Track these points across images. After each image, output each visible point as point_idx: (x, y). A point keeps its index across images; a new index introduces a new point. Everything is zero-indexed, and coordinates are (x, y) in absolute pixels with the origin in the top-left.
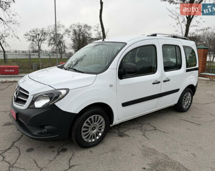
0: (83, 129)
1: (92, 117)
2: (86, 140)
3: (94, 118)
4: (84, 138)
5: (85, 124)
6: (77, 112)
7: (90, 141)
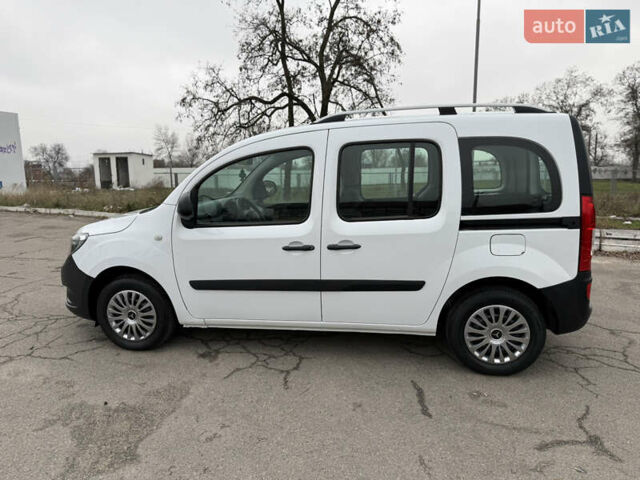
0: (110, 310)
4: (113, 325)
6: (94, 275)
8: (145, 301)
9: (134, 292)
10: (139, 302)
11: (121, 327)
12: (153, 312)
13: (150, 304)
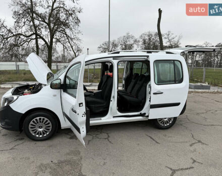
0: (30, 126)
1: (38, 118)
2: (34, 134)
3: (40, 119)
4: (31, 132)
5: (31, 123)
6: (23, 112)
7: (37, 136)
8: (47, 121)
9: (42, 118)
10: (45, 121)
11: (35, 133)
12: (50, 125)
13: (49, 121)
